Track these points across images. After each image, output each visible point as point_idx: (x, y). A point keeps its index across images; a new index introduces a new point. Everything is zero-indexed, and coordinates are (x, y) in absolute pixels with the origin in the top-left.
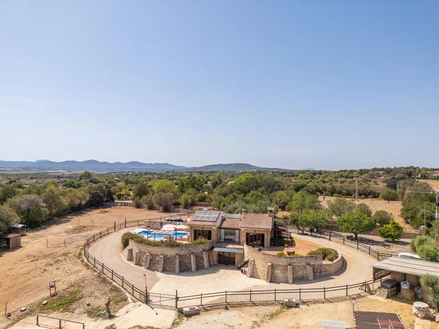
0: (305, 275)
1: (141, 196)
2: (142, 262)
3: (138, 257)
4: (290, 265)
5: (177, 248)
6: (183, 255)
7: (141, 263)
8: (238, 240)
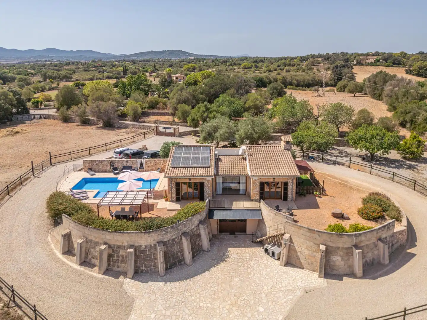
0: (375, 258)
1: (69, 108)
2: (93, 257)
3: (83, 249)
4: (356, 246)
5: (158, 232)
6: (169, 241)
7: (90, 260)
8: (244, 188)
